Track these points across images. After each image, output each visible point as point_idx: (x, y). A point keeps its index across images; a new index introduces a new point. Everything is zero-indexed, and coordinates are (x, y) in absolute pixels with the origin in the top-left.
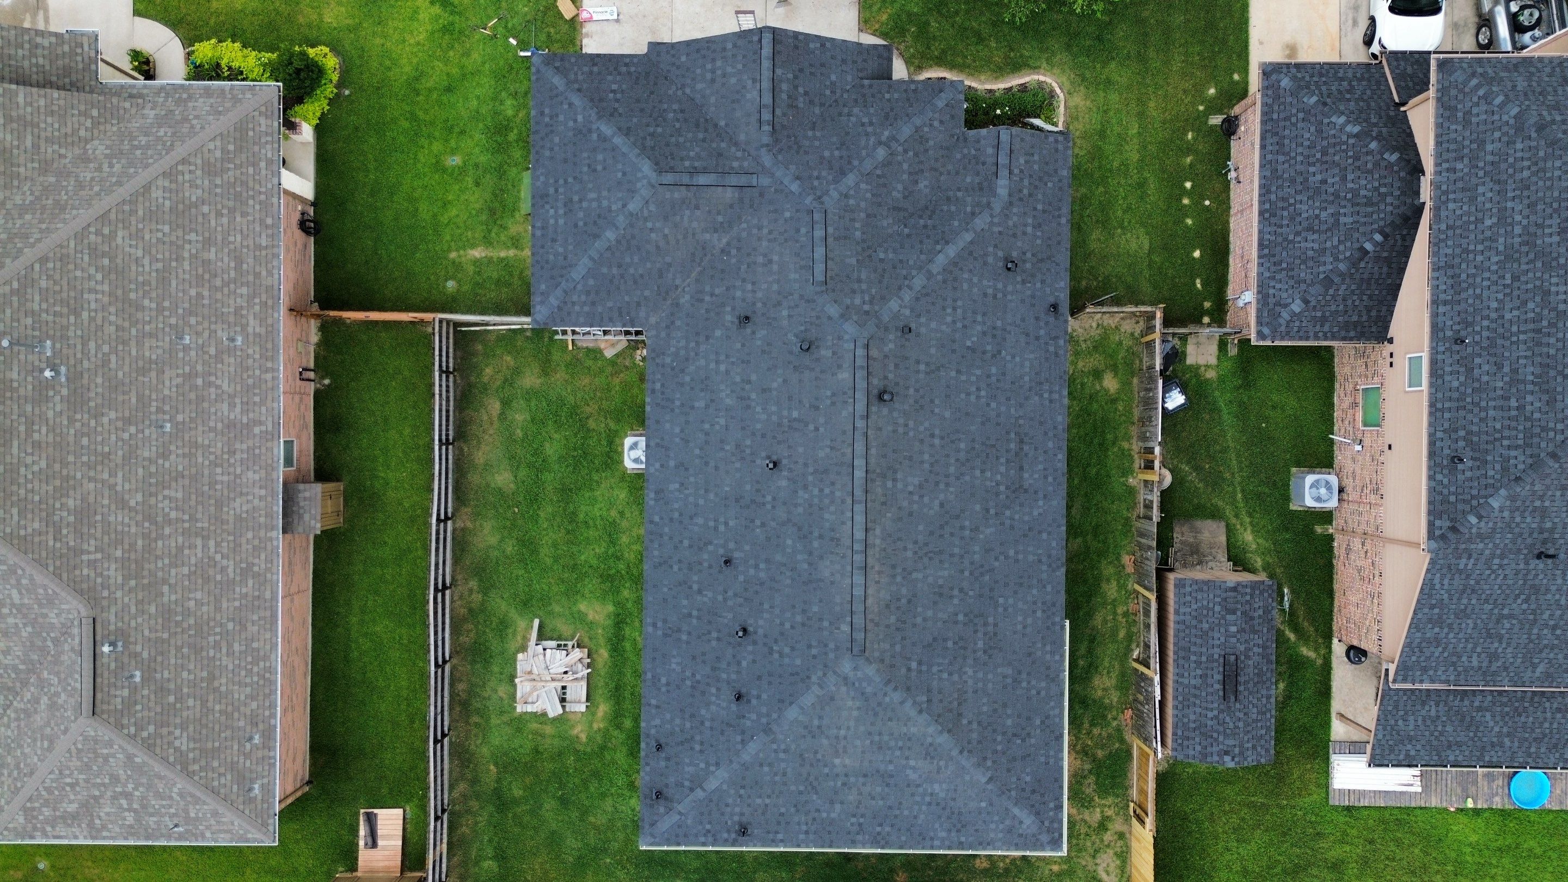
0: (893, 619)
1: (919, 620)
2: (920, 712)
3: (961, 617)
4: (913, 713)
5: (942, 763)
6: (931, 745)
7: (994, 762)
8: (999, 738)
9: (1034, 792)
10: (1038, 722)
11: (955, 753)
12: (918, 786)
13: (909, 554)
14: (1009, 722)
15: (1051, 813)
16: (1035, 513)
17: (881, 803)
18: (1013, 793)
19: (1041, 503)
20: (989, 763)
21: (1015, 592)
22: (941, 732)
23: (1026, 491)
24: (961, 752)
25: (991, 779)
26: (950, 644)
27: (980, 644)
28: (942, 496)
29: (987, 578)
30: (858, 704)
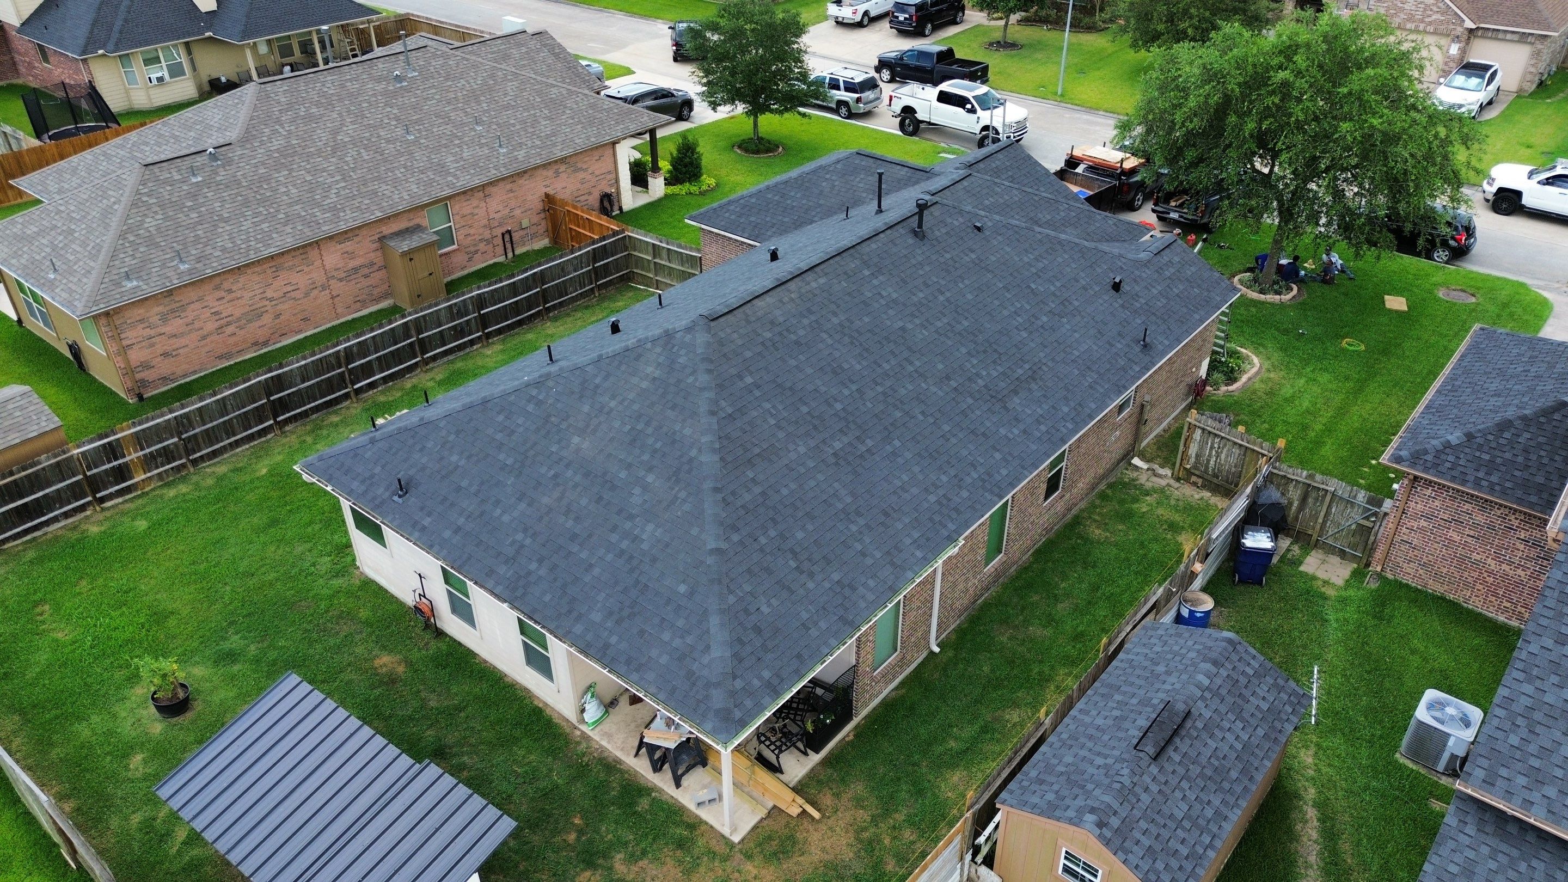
0: (768, 335)
1: (793, 363)
2: (713, 413)
3: (838, 406)
4: (703, 408)
5: (683, 494)
6: (691, 460)
7: (741, 542)
8: (772, 533)
9: (758, 630)
10: (836, 577)
11: (708, 485)
12: (631, 517)
13: (835, 321)
14: (800, 535)
15: (756, 682)
16: (1003, 431)
17: (570, 524)
18: (732, 599)
19: (1016, 431)
20: (735, 538)
21: (919, 454)
22: (714, 451)
23: (1005, 408)
24: (716, 490)
25: (718, 551)
26: (805, 409)
27: (837, 445)
28: (910, 326)
29: (898, 414)
30: (657, 373)
